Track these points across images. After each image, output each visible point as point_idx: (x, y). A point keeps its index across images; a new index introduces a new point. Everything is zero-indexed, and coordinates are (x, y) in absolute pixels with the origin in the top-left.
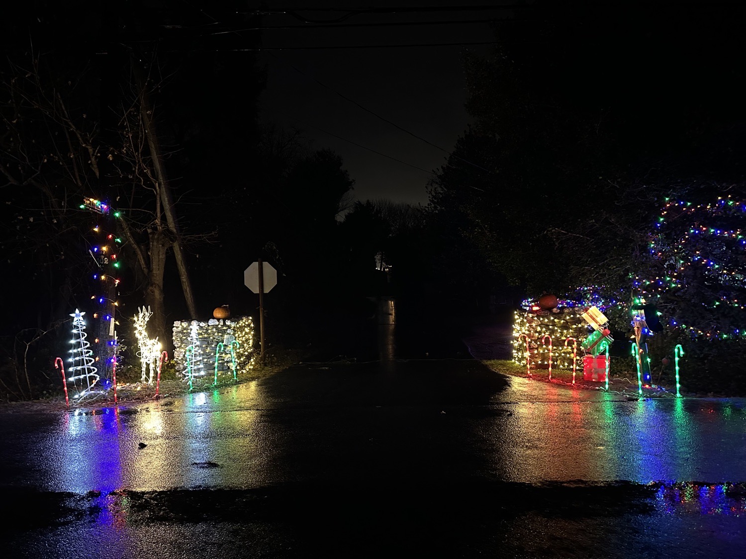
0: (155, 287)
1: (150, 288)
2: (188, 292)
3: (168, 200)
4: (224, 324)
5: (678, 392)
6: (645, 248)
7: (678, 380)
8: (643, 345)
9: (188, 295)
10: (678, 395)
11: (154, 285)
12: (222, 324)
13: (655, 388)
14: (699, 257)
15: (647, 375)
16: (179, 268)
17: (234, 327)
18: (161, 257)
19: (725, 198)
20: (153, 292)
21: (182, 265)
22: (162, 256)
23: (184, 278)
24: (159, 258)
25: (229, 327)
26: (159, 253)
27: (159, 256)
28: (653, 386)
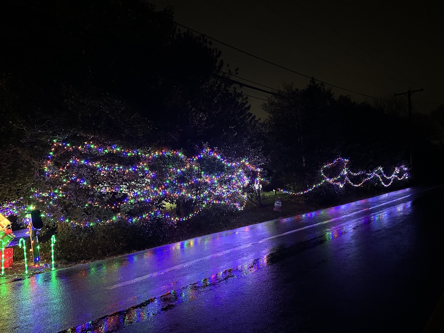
5: (53, 267)
6: (42, 172)
7: (53, 259)
8: (34, 237)
10: (53, 269)
13: (42, 266)
14: (75, 178)
15: (37, 258)
19: (89, 143)
28: (41, 265)
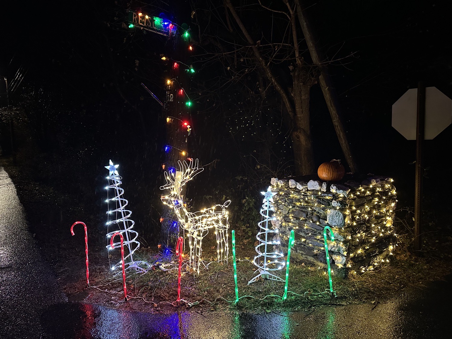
0: (300, 132)
1: (295, 133)
2: (342, 137)
3: (307, 24)
4: (328, 191)
9: (342, 141)
11: (299, 131)
12: (325, 191)
16: (329, 110)
17: (344, 198)
18: (303, 97)
20: (298, 138)
21: (332, 106)
22: (305, 97)
23: (336, 122)
24: (301, 99)
25: (335, 197)
26: (300, 92)
27: (301, 96)
